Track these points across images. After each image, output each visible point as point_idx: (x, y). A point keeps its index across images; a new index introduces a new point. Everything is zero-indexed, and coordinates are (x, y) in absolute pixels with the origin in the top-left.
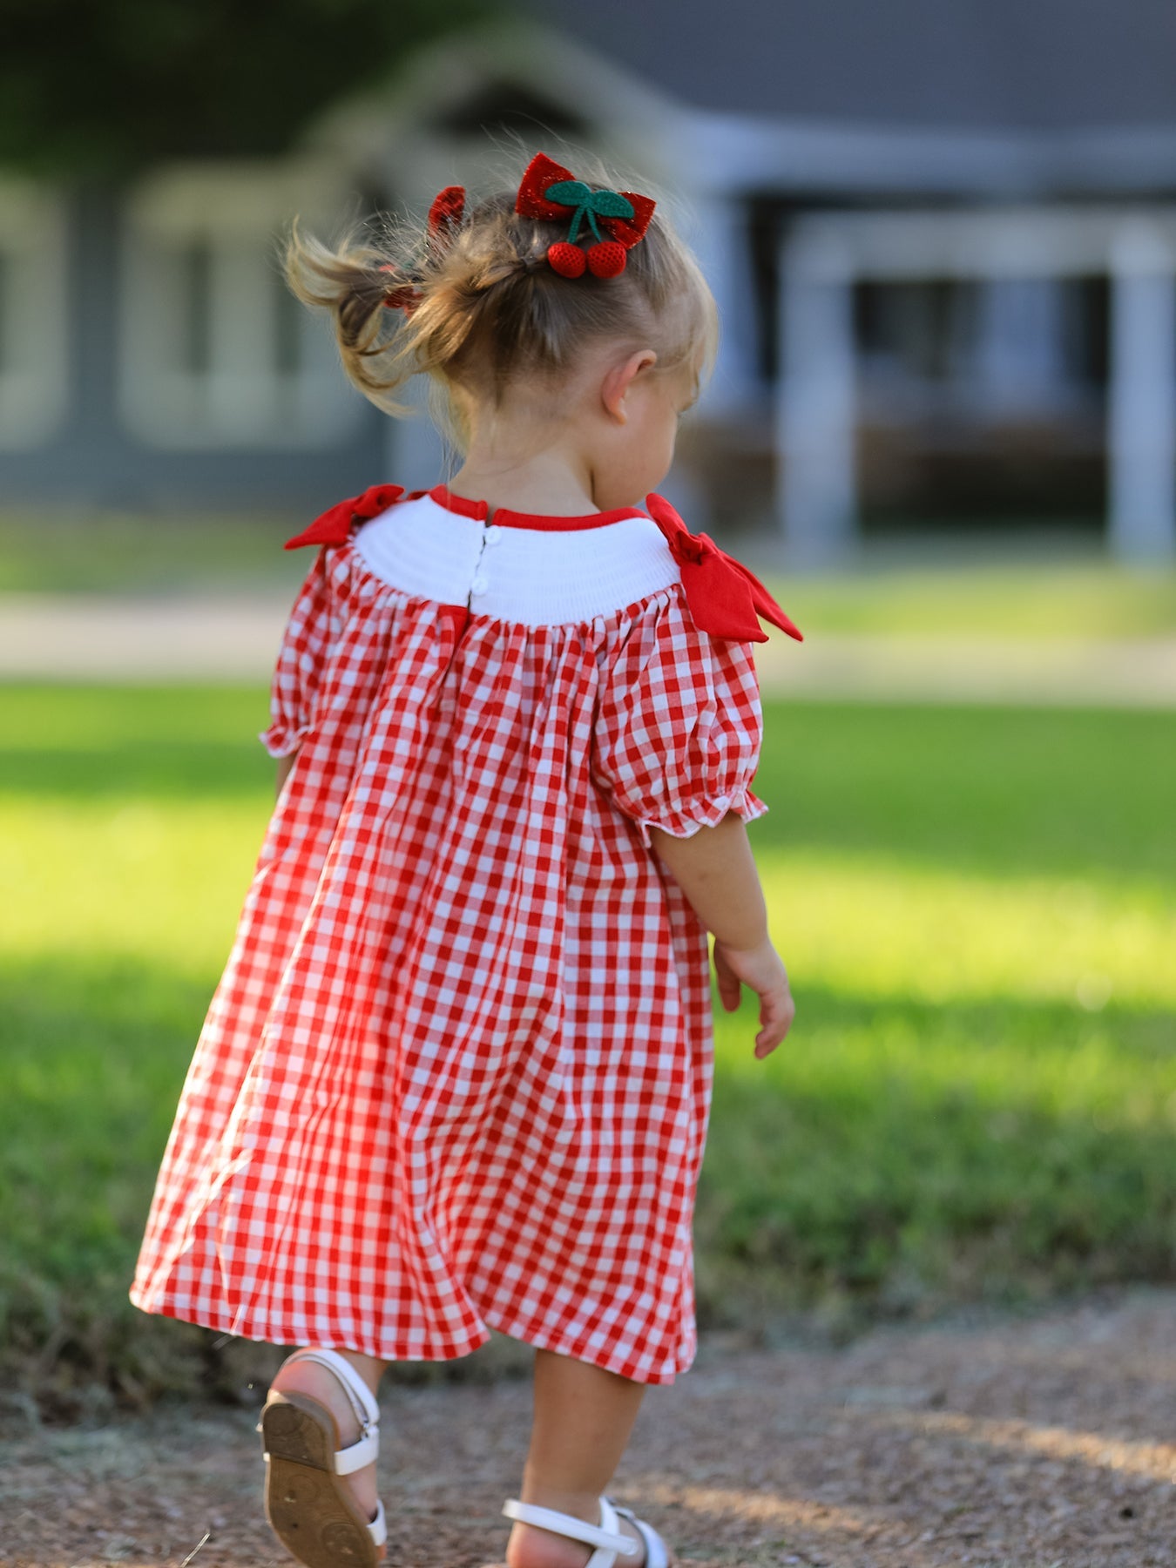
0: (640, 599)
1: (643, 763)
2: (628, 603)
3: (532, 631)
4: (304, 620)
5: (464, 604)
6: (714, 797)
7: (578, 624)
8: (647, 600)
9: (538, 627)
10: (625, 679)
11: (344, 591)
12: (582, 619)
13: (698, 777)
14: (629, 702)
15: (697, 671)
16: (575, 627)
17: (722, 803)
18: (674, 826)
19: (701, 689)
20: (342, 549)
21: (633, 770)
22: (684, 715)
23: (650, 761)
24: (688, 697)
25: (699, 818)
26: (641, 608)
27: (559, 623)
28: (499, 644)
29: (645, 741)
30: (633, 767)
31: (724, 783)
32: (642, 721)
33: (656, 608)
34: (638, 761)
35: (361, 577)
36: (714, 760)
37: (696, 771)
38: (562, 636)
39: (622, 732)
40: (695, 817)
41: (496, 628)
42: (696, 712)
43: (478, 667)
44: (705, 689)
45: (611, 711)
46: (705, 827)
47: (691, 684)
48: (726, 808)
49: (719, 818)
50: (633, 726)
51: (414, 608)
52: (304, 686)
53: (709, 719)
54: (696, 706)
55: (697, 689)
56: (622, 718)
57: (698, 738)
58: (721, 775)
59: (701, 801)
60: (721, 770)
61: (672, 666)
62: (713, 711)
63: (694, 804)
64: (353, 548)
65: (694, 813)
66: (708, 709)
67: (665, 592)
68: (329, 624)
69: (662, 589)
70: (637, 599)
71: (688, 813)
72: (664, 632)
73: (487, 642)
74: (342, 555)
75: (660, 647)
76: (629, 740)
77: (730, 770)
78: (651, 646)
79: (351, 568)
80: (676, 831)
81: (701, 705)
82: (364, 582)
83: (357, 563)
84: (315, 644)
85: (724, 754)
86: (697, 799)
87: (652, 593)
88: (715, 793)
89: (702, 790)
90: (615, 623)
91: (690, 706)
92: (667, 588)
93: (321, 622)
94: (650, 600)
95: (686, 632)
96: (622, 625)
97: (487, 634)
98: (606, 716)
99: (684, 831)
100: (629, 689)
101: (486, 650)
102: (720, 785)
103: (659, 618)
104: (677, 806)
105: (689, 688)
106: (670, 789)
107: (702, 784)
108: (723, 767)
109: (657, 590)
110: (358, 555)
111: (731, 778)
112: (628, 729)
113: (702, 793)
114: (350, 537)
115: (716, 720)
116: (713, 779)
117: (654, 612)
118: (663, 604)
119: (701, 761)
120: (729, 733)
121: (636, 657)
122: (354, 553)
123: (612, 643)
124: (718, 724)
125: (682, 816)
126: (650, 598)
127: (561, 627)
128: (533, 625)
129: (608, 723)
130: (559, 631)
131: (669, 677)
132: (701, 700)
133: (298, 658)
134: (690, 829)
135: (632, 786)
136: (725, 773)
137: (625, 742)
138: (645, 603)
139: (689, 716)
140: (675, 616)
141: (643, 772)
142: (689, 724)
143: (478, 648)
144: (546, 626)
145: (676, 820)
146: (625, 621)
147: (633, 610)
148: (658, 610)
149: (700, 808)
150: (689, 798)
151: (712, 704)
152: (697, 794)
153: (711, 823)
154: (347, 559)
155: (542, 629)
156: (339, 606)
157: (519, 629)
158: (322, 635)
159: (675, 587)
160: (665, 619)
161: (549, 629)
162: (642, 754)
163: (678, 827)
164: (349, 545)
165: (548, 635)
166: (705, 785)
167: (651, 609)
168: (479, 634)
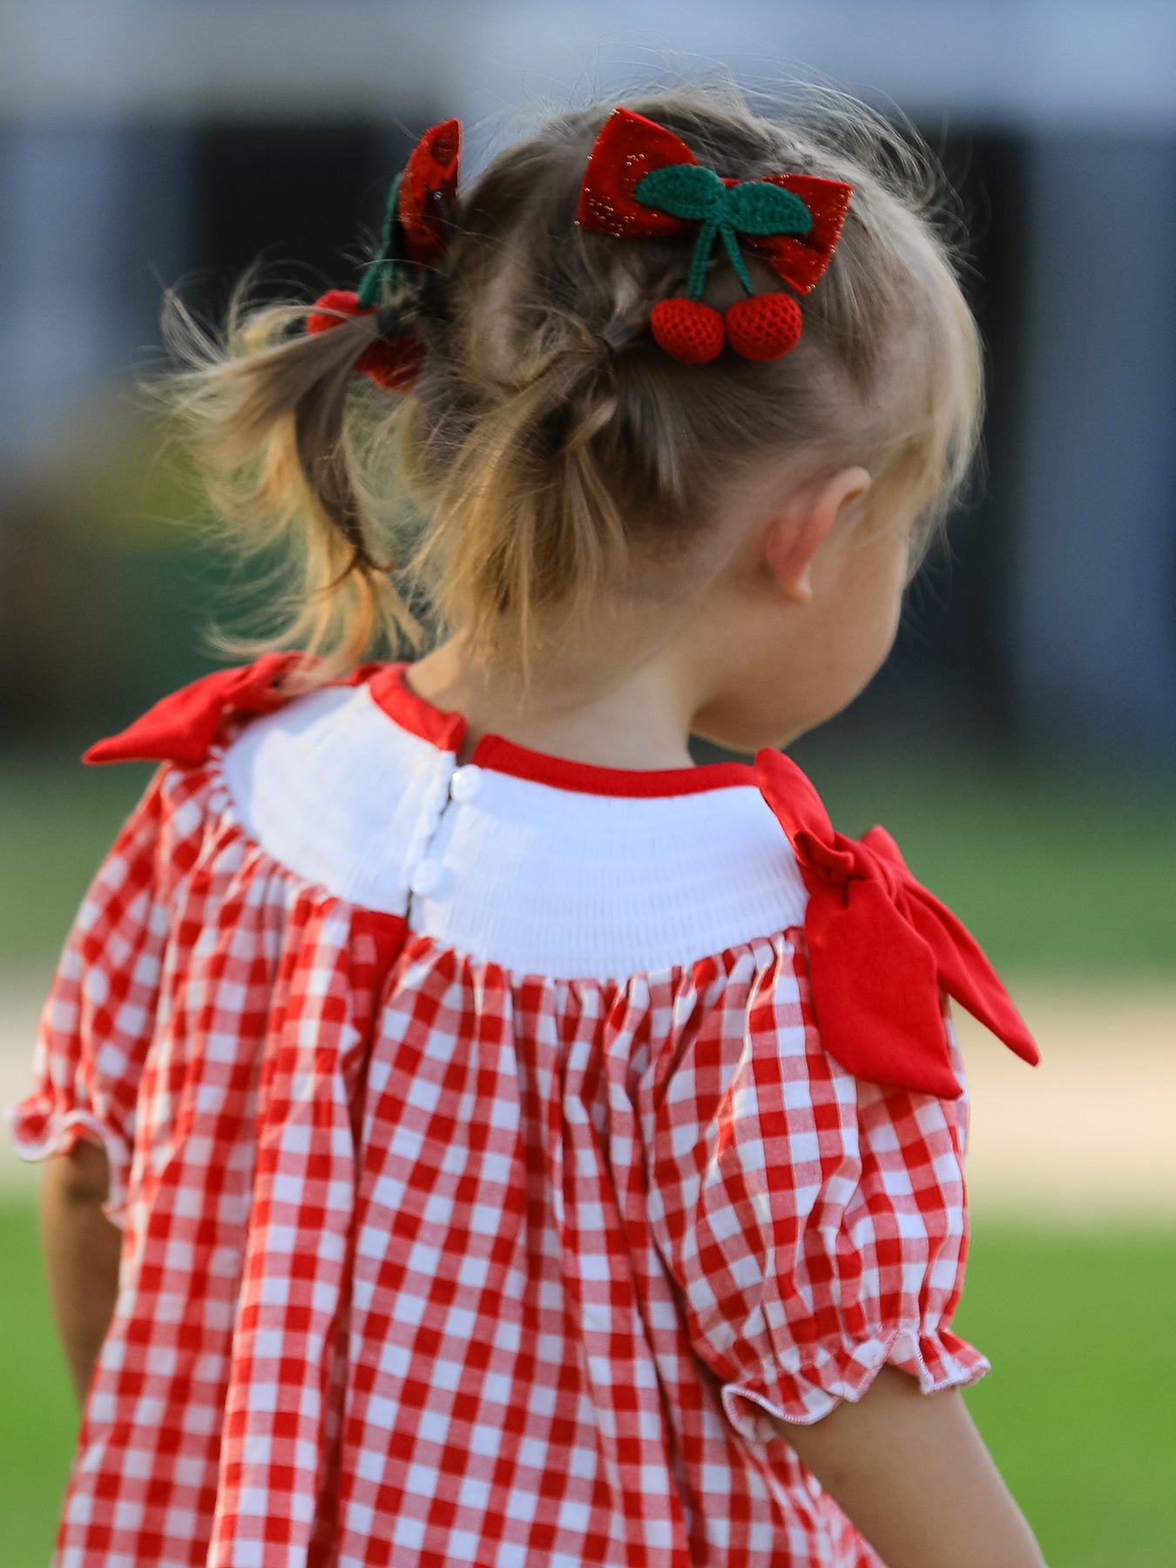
0: (720, 949)
1: (730, 1275)
2: (699, 954)
3: (517, 983)
4: (105, 900)
5: (398, 910)
6: (859, 1340)
7: (603, 983)
8: (734, 953)
9: (527, 978)
10: (693, 1111)
11: (186, 854)
12: (611, 975)
13: (826, 1304)
14: (700, 1154)
15: (822, 1100)
16: (599, 988)
17: (869, 1354)
18: (785, 1400)
19: (830, 1133)
20: (196, 772)
21: (713, 1289)
22: (796, 1181)
23: (744, 1271)
24: (803, 1146)
25: (830, 1382)
26: (721, 967)
27: (566, 976)
28: (452, 998)
29: (730, 1233)
30: (711, 1283)
31: (877, 1315)
32: (723, 1193)
33: (750, 971)
34: (720, 1272)
35: (223, 830)
36: (850, 1266)
37: (821, 1293)
38: (572, 1002)
39: (691, 1217)
40: (823, 1381)
41: (447, 966)
42: (818, 1177)
43: (410, 1042)
44: (839, 1135)
45: (669, 1173)
46: (842, 1403)
47: (811, 1122)
48: (878, 1361)
49: (864, 1384)
50: (707, 1203)
51: (307, 910)
52: (87, 1031)
53: (844, 1190)
54: (818, 1166)
55: (822, 1133)
56: (689, 1189)
57: (821, 1228)
58: (869, 1300)
59: (835, 1351)
60: (867, 1289)
61: (775, 1086)
62: (851, 1177)
63: (823, 1357)
64: (216, 773)
65: (823, 1375)
66: (842, 1174)
67: (770, 942)
68: (148, 914)
69: (767, 934)
70: (714, 949)
71: (812, 1375)
72: (764, 1021)
73: (429, 993)
74: (194, 784)
75: (754, 1048)
76: (704, 1230)
77: (887, 1289)
78: (737, 1046)
79: (205, 813)
80: (788, 1411)
81: (830, 1165)
82: (223, 844)
83: (216, 804)
84: (119, 949)
85: (869, 1256)
86: (829, 1347)
87: (747, 939)
88: (861, 1334)
89: (836, 1329)
90: (668, 991)
91: (807, 1166)
92: (775, 935)
93: (136, 909)
94: (740, 953)
95: (805, 1024)
96: (678, 999)
97: (429, 978)
98: (661, 1185)
99: (805, 1411)
100: (701, 1131)
101: (426, 1008)
102: (871, 1320)
103: (754, 992)
104: (791, 1360)
105: (806, 1129)
106: (773, 1326)
107: (834, 1317)
108: (870, 1283)
109: (757, 934)
110: (224, 789)
111: (890, 1306)
112: (701, 1211)
113: (834, 1335)
114: (215, 751)
115: (860, 1192)
116: (851, 1304)
117: (746, 979)
118: (763, 963)
119: (828, 1275)
120: (877, 1216)
121: (713, 1069)
122: (216, 782)
123: (659, 1031)
124: (861, 1201)
125: (800, 1380)
126: (740, 950)
127: (571, 984)
128: (519, 970)
129: (664, 1197)
130: (565, 991)
131: (769, 1107)
132: (829, 1154)
133: (83, 974)
134: (816, 1406)
135: (713, 1321)
136: (875, 1293)
137: (698, 1235)
138: (729, 959)
139: (803, 1185)
140: (787, 991)
141: (731, 1292)
142: (803, 1200)
143: (411, 1004)
144: (543, 977)
145: (789, 1389)
146: (685, 993)
147: (707, 971)
148: (755, 974)
149: (833, 1365)
150: (812, 1345)
151: (851, 1162)
152: (828, 1338)
153: (851, 1393)
154: (201, 794)
155: (535, 982)
156: (173, 884)
157: (495, 976)
158: (133, 932)
159: (792, 934)
160: (766, 995)
161: (548, 984)
162: (727, 1257)
163: (793, 1403)
164: (211, 766)
165: (545, 995)
166: (841, 1320)
167: (740, 973)
168: (413, 976)
